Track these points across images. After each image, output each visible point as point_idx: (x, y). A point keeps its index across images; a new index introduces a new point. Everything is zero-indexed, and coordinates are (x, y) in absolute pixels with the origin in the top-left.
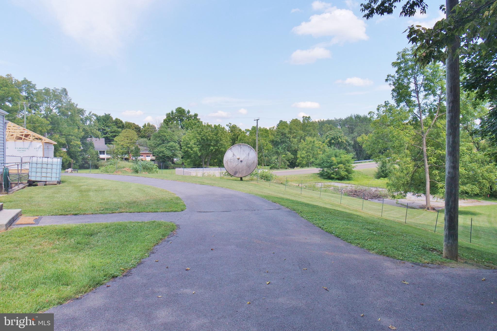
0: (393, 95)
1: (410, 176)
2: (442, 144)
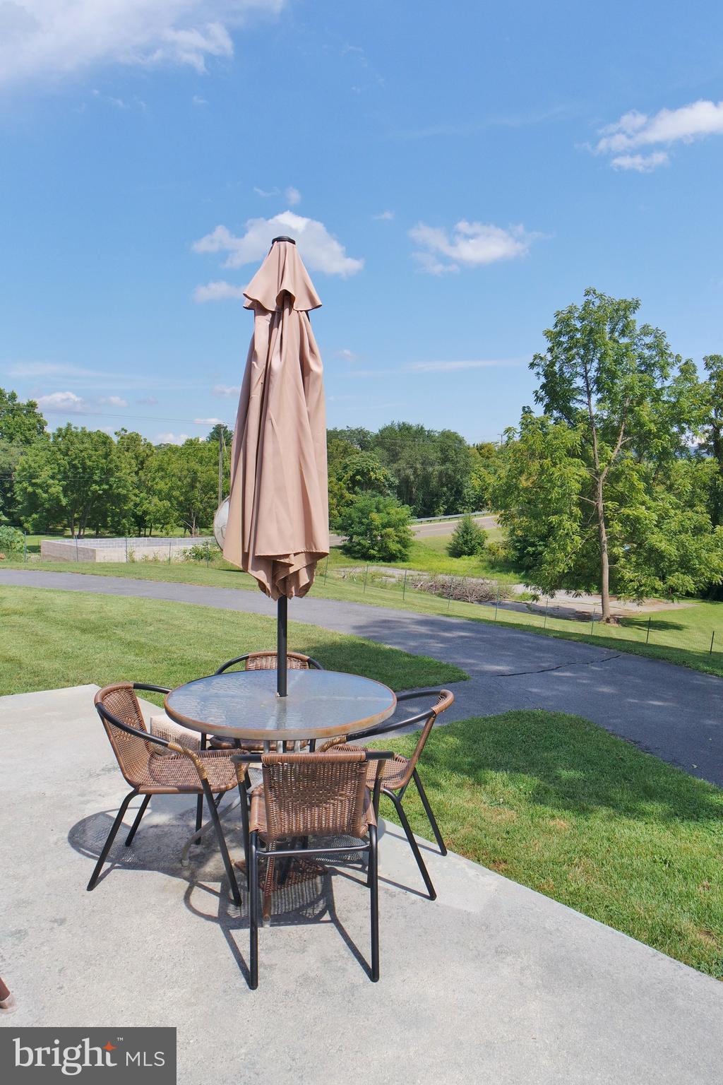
0: (536, 395)
1: (573, 557)
2: (628, 497)
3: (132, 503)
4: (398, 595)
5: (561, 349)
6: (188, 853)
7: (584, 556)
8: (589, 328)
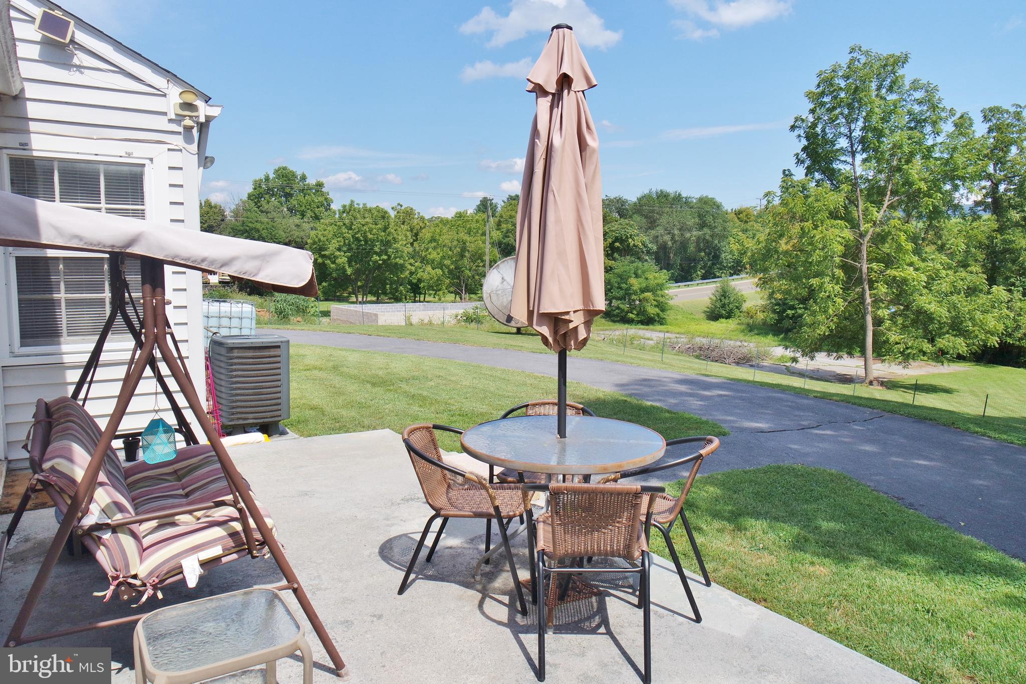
0: (797, 158)
1: (835, 319)
2: (895, 258)
3: (408, 272)
4: (657, 356)
5: (823, 110)
6: (480, 571)
7: (846, 319)
8: (854, 86)
